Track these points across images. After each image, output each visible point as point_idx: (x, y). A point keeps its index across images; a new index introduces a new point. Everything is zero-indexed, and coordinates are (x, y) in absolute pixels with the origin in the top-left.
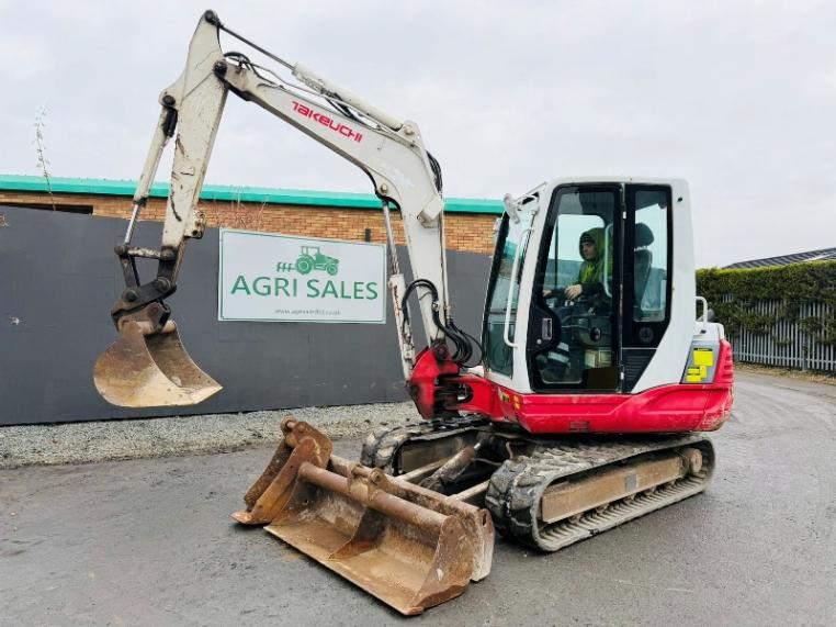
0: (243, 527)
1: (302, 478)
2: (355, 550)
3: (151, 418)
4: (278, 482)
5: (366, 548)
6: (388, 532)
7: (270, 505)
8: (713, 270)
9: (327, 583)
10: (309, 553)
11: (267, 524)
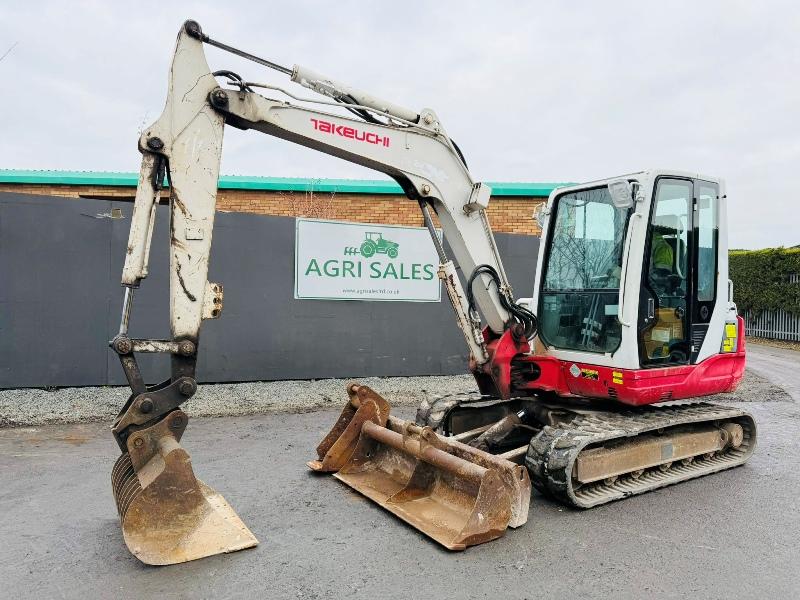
0: (316, 474)
1: (365, 434)
2: (410, 497)
3: (239, 382)
4: (345, 436)
5: (420, 495)
6: (438, 483)
7: (338, 456)
8: (780, 249)
9: (386, 525)
10: (371, 497)
11: (335, 472)
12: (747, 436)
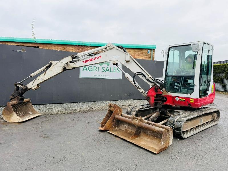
1: (116, 118)
2: (135, 138)
4: (110, 119)
5: (137, 137)
6: (142, 133)
9: (131, 146)
10: (123, 138)
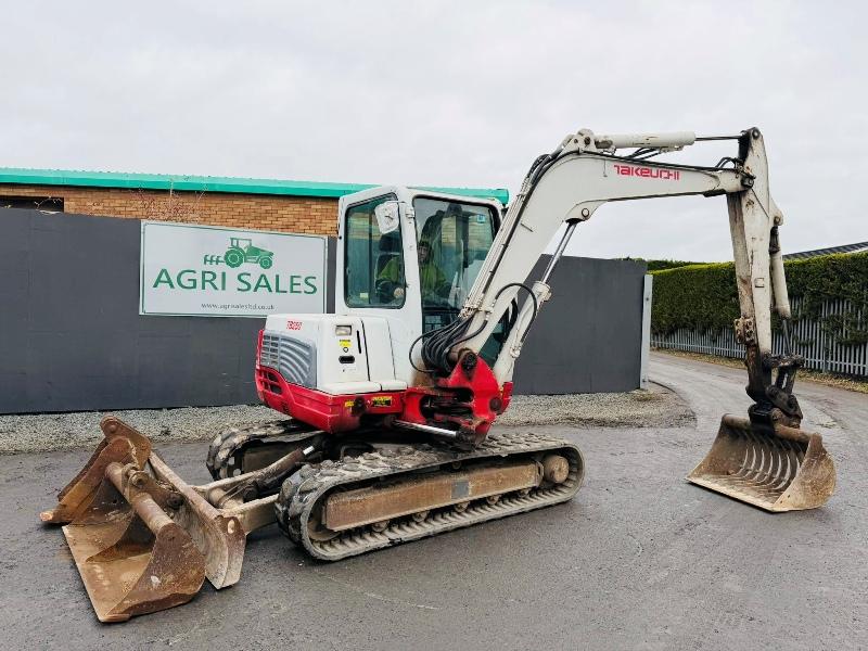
2: (122, 553)
4: (85, 482)
10: (75, 555)
11: (65, 524)
12: (575, 470)
